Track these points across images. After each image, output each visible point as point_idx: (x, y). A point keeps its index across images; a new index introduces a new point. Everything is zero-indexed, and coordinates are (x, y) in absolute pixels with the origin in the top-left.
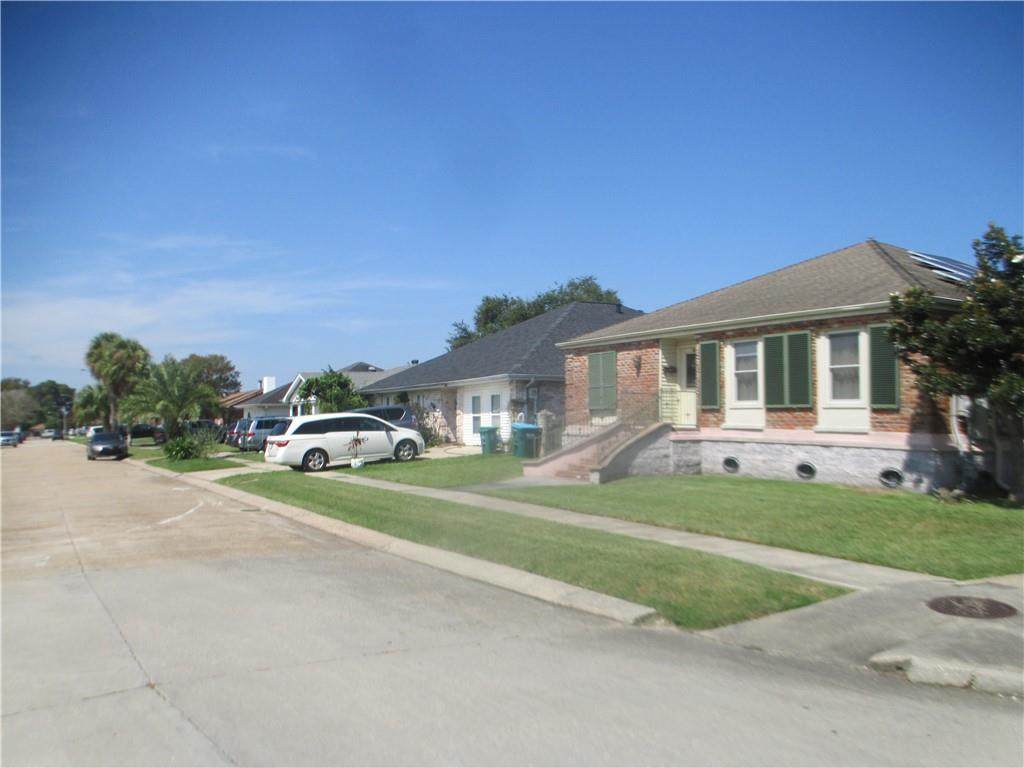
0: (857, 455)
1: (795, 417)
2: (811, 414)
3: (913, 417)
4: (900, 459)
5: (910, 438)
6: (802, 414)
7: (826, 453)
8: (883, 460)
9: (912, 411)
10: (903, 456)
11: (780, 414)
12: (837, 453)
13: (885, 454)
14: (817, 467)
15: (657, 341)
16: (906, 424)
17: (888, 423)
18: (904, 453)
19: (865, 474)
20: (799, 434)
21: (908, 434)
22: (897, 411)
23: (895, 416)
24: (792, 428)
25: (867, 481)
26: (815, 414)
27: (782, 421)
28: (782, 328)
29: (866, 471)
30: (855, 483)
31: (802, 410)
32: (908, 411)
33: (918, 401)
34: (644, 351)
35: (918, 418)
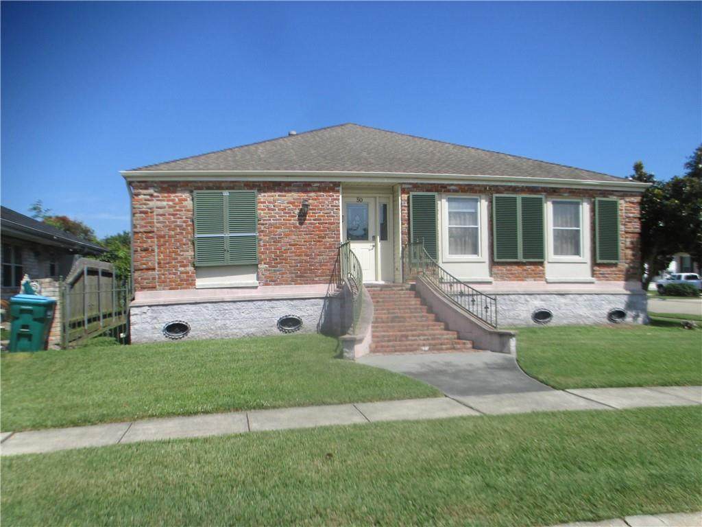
0: (589, 300)
1: (525, 270)
2: (541, 268)
3: (628, 271)
4: (623, 301)
5: (626, 285)
6: (532, 267)
7: (562, 300)
8: (610, 302)
9: (627, 265)
10: (625, 298)
11: (508, 268)
12: (572, 299)
13: (611, 298)
14: (553, 312)
15: (337, 184)
16: (622, 275)
17: (609, 274)
18: (626, 296)
19: (596, 315)
20: (530, 285)
21: (623, 282)
22: (615, 265)
23: (614, 269)
24: (523, 280)
25: (597, 320)
26: (543, 267)
27: (512, 274)
28: (514, 190)
29: (597, 312)
30: (587, 322)
31: (531, 264)
32: (623, 265)
33: (632, 258)
34: (312, 194)
35: (631, 270)
